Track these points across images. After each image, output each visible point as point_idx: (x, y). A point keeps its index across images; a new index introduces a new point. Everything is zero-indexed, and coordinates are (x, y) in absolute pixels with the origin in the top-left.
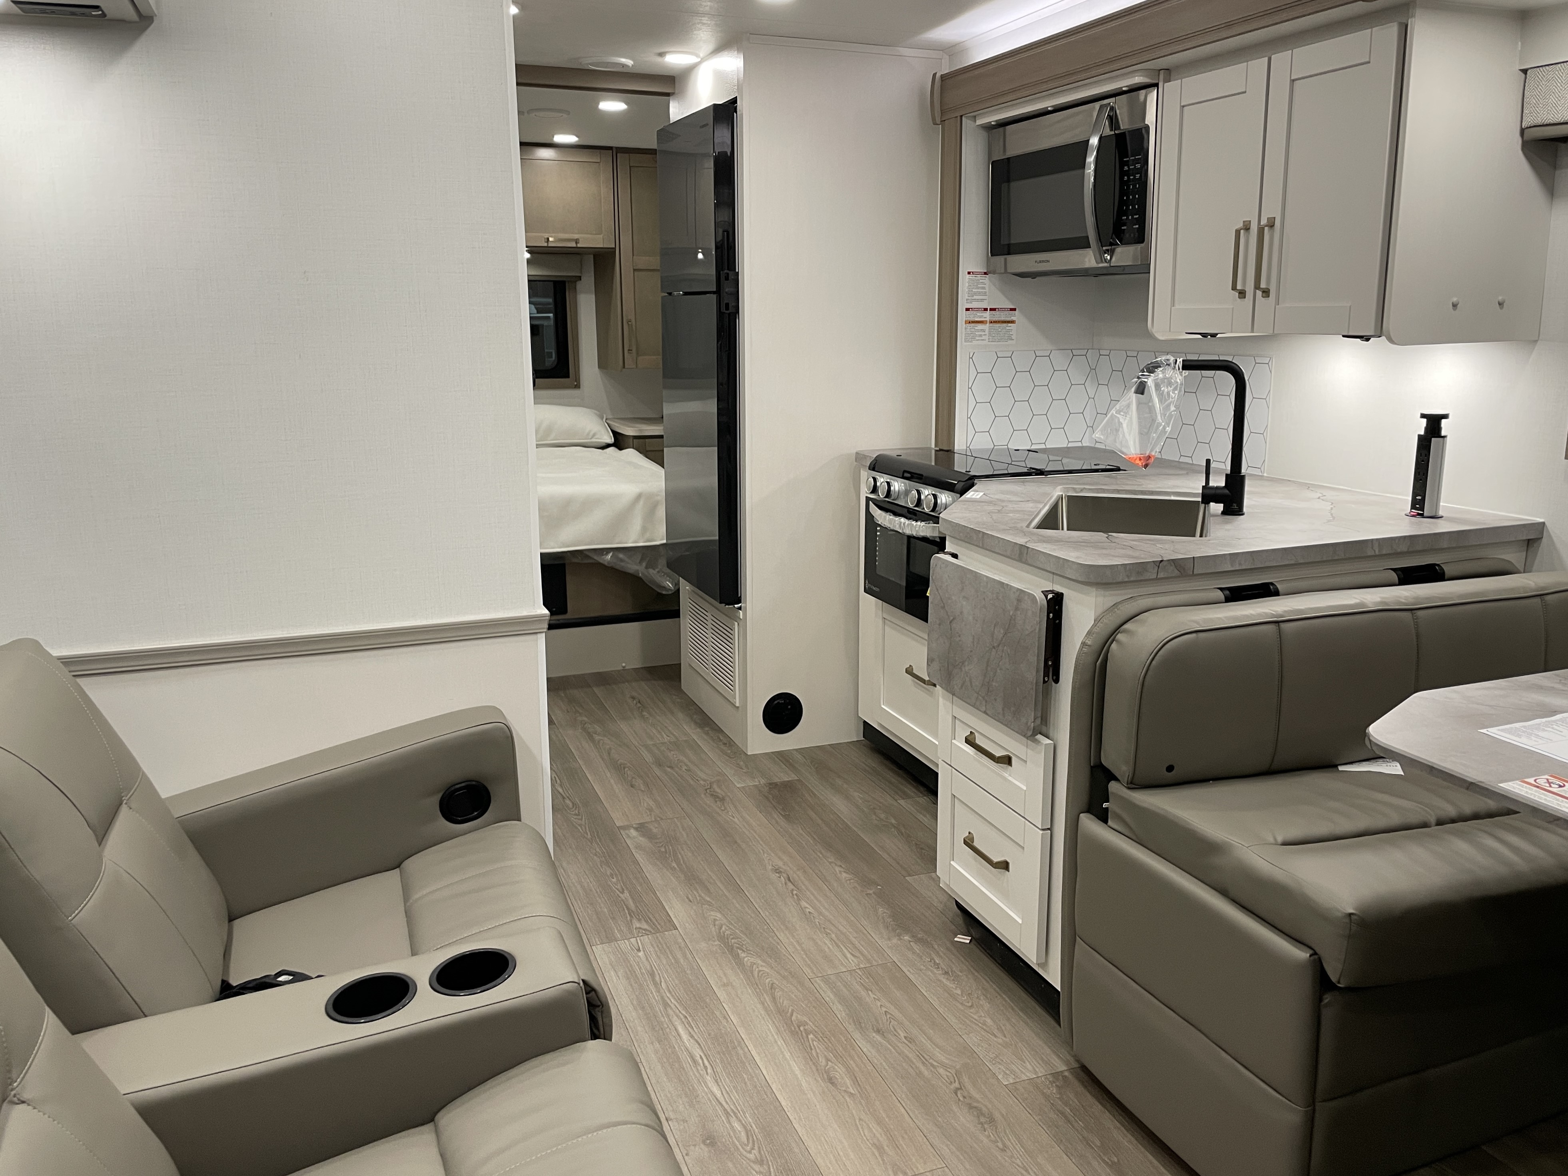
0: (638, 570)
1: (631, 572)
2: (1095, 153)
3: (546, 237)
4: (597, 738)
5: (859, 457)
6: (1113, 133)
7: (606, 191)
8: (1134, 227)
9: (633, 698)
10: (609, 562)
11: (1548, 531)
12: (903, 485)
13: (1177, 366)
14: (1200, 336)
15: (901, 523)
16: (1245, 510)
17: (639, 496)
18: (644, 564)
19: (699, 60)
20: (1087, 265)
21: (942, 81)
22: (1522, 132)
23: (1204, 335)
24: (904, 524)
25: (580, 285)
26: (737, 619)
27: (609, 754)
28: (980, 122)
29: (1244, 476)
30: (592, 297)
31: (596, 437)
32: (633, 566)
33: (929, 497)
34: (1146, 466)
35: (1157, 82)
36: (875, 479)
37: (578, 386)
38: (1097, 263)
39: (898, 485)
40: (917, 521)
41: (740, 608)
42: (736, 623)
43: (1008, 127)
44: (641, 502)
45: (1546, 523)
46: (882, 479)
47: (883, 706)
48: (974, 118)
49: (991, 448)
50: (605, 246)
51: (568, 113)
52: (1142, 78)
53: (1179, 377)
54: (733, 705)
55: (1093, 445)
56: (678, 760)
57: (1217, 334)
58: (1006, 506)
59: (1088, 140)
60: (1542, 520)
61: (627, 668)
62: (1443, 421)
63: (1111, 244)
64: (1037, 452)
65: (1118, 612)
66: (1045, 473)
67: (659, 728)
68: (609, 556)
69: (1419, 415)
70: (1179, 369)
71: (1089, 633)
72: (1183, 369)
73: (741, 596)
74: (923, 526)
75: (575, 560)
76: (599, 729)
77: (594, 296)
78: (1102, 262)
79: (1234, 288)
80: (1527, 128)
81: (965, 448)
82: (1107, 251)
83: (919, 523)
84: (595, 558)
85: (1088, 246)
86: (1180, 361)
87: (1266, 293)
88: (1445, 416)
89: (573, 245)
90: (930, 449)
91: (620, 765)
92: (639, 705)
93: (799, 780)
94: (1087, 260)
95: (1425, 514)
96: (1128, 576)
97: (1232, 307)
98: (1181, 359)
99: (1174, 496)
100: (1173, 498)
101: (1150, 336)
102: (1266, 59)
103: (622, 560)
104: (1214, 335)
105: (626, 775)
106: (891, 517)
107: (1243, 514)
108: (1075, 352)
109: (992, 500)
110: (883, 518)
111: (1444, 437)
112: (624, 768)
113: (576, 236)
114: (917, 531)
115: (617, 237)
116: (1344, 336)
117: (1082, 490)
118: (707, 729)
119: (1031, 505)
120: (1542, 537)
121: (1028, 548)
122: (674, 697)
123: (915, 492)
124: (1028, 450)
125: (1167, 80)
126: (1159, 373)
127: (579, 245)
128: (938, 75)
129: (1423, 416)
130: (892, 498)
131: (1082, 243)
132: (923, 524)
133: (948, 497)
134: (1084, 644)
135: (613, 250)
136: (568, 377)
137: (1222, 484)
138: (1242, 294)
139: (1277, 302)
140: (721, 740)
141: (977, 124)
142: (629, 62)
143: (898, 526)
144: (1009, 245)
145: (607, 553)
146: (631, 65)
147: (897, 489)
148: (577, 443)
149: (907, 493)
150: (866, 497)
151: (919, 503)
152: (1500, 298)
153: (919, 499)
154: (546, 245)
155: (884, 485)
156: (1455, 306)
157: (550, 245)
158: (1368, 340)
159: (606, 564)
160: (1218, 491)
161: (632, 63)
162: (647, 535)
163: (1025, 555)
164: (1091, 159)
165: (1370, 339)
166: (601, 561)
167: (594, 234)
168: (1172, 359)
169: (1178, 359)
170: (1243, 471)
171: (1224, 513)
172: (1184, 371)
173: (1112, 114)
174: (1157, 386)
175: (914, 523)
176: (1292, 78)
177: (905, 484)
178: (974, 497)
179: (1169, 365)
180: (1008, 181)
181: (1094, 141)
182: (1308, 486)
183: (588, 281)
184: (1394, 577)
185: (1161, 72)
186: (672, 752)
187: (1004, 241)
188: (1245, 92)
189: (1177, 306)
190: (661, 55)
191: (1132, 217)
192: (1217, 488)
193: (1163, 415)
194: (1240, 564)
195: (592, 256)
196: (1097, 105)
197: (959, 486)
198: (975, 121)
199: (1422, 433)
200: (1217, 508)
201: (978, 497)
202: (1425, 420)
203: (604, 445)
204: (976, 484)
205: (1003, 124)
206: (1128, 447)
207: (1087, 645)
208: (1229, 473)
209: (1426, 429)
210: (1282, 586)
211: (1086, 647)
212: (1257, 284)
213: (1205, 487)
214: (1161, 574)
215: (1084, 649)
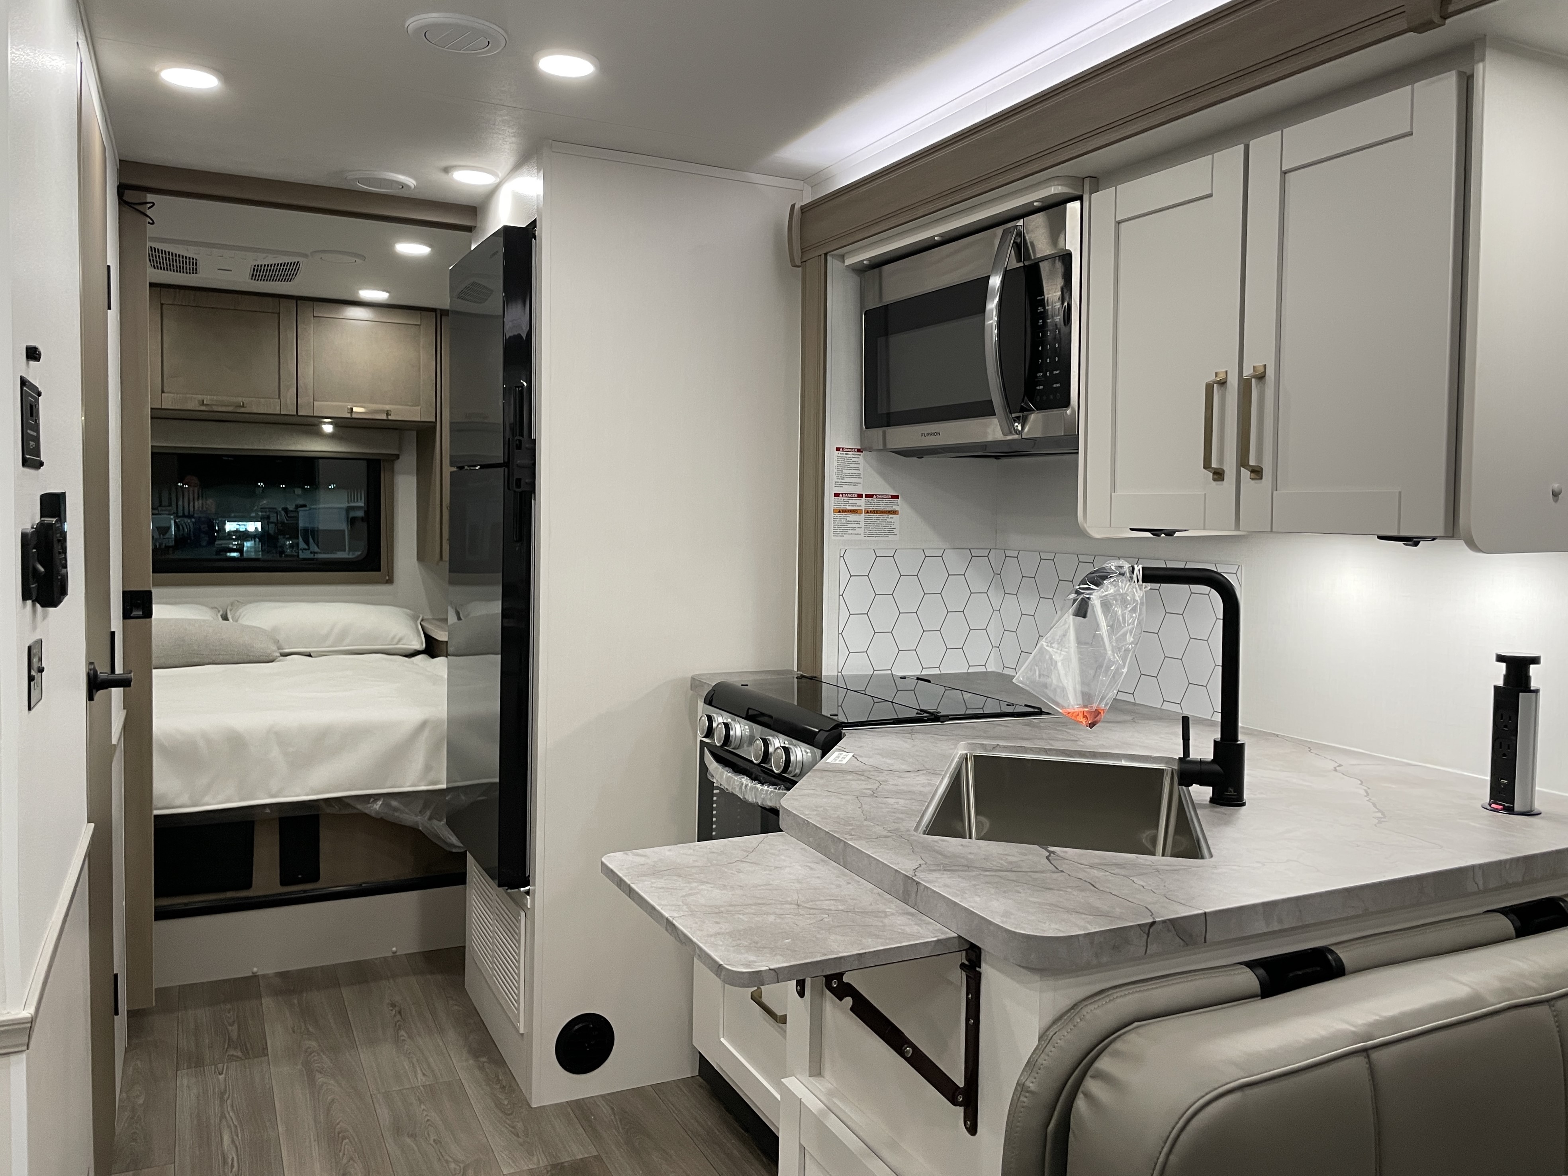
0: (417, 822)
1: (408, 824)
2: (997, 299)
3: (349, 407)
4: (320, 1079)
5: (695, 683)
6: (1021, 264)
7: (425, 357)
8: (1055, 386)
9: (393, 1005)
10: (377, 812)
12: (747, 727)
13: (1135, 576)
14: (1149, 535)
15: (742, 784)
16: (1247, 795)
17: (424, 724)
18: (428, 813)
19: (498, 180)
20: (990, 438)
21: (802, 213)
23: (1156, 532)
24: (746, 786)
25: (398, 465)
26: (522, 906)
27: (328, 1110)
28: (848, 262)
29: (1242, 745)
30: (414, 480)
31: (404, 641)
32: (411, 817)
33: (779, 751)
34: (1092, 725)
35: (1081, 193)
36: (710, 719)
37: (390, 581)
38: (1004, 434)
39: (740, 728)
40: (763, 784)
41: (528, 893)
42: (523, 914)
43: (886, 268)
44: (426, 733)
46: (720, 719)
47: (722, 1040)
48: (842, 258)
49: (866, 676)
50: (423, 420)
51: (363, 257)
52: (1060, 188)
53: (1139, 591)
54: (517, 1030)
55: (1001, 671)
56: (428, 1120)
57: (1174, 532)
58: (886, 781)
59: (988, 277)
61: (397, 953)
62: (1533, 668)
63: (1023, 410)
64: (929, 681)
65: (1082, 1024)
66: (941, 719)
67: (414, 1060)
68: (380, 803)
69: (1494, 658)
70: (1138, 581)
71: (1031, 1064)
72: (1143, 581)
73: (529, 876)
74: (772, 792)
75: (333, 812)
76: (327, 1063)
78: (1011, 433)
79: (1207, 465)
81: (836, 674)
82: (1017, 419)
83: (765, 788)
84: (359, 807)
85: (992, 413)
86: (1138, 568)
87: (1257, 473)
88: (1535, 660)
89: (384, 417)
90: (792, 671)
92: (398, 1018)
93: (597, 1158)
94: (990, 430)
95: (1515, 809)
96: (1097, 955)
97: (1203, 493)
98: (1140, 567)
99: (1126, 761)
100: (1124, 763)
101: (1082, 534)
102: (1242, 146)
103: (395, 809)
104: (1170, 533)
105: (341, 1154)
106: (729, 774)
107: (1243, 804)
108: (974, 553)
109: (865, 767)
110: (722, 776)
111: (1536, 691)
112: (343, 1139)
113: (387, 407)
114: (763, 799)
115: (438, 408)
116: (1380, 538)
117: (994, 748)
118: (484, 1058)
119: (922, 779)
121: (918, 883)
122: (451, 1002)
123: (760, 743)
124: (918, 679)
125: (1095, 189)
126: (1109, 588)
127: (390, 418)
128: (797, 207)
129: (1500, 658)
130: (731, 747)
131: (984, 410)
132: (771, 788)
133: (806, 751)
134: (1021, 1087)
135: (433, 424)
136: (379, 570)
137: (1209, 756)
138: (1219, 475)
139: (1275, 487)
140: (499, 1080)
141: (846, 265)
142: (411, 182)
143: (737, 789)
144: (888, 414)
145: (376, 800)
146: (413, 186)
147: (739, 733)
148: (376, 650)
149: (751, 740)
150: (701, 740)
151: (766, 756)
153: (766, 752)
154: (349, 416)
155: (722, 727)
156: (1556, 495)
157: (354, 416)
158: (1416, 544)
159: (373, 815)
160: (1204, 767)
161: (415, 183)
162: (432, 776)
163: (913, 896)
164: (992, 305)
165: (1419, 542)
166: (367, 811)
167: (408, 406)
168: (1127, 566)
169: (1135, 566)
170: (1242, 738)
171: (1213, 801)
172: (1144, 584)
173: (1018, 241)
174: (1106, 605)
175: (759, 785)
176: (1284, 169)
177: (751, 729)
178: (837, 762)
179: (1123, 575)
180: (886, 334)
181: (995, 281)
182: (1310, 747)
183: (409, 459)
184: (1505, 924)
185: (1087, 181)
186: (422, 1106)
187: (882, 410)
188: (1210, 196)
189: (1119, 492)
190: (446, 170)
191: (1051, 373)
192: (1201, 762)
193: (1117, 649)
194: (1280, 921)
195: (415, 433)
196: (999, 231)
197: (821, 737)
198: (844, 263)
199: (1500, 683)
200: (1202, 793)
201: (844, 762)
202: (1503, 665)
203: (411, 652)
204: (845, 735)
205: (878, 264)
206: (1065, 697)
207: (1028, 1092)
208: (1219, 740)
209: (1507, 678)
210: (1346, 956)
211: (1027, 1094)
212: (1243, 461)
213: (1182, 756)
214: (1153, 948)
215: (1022, 1099)
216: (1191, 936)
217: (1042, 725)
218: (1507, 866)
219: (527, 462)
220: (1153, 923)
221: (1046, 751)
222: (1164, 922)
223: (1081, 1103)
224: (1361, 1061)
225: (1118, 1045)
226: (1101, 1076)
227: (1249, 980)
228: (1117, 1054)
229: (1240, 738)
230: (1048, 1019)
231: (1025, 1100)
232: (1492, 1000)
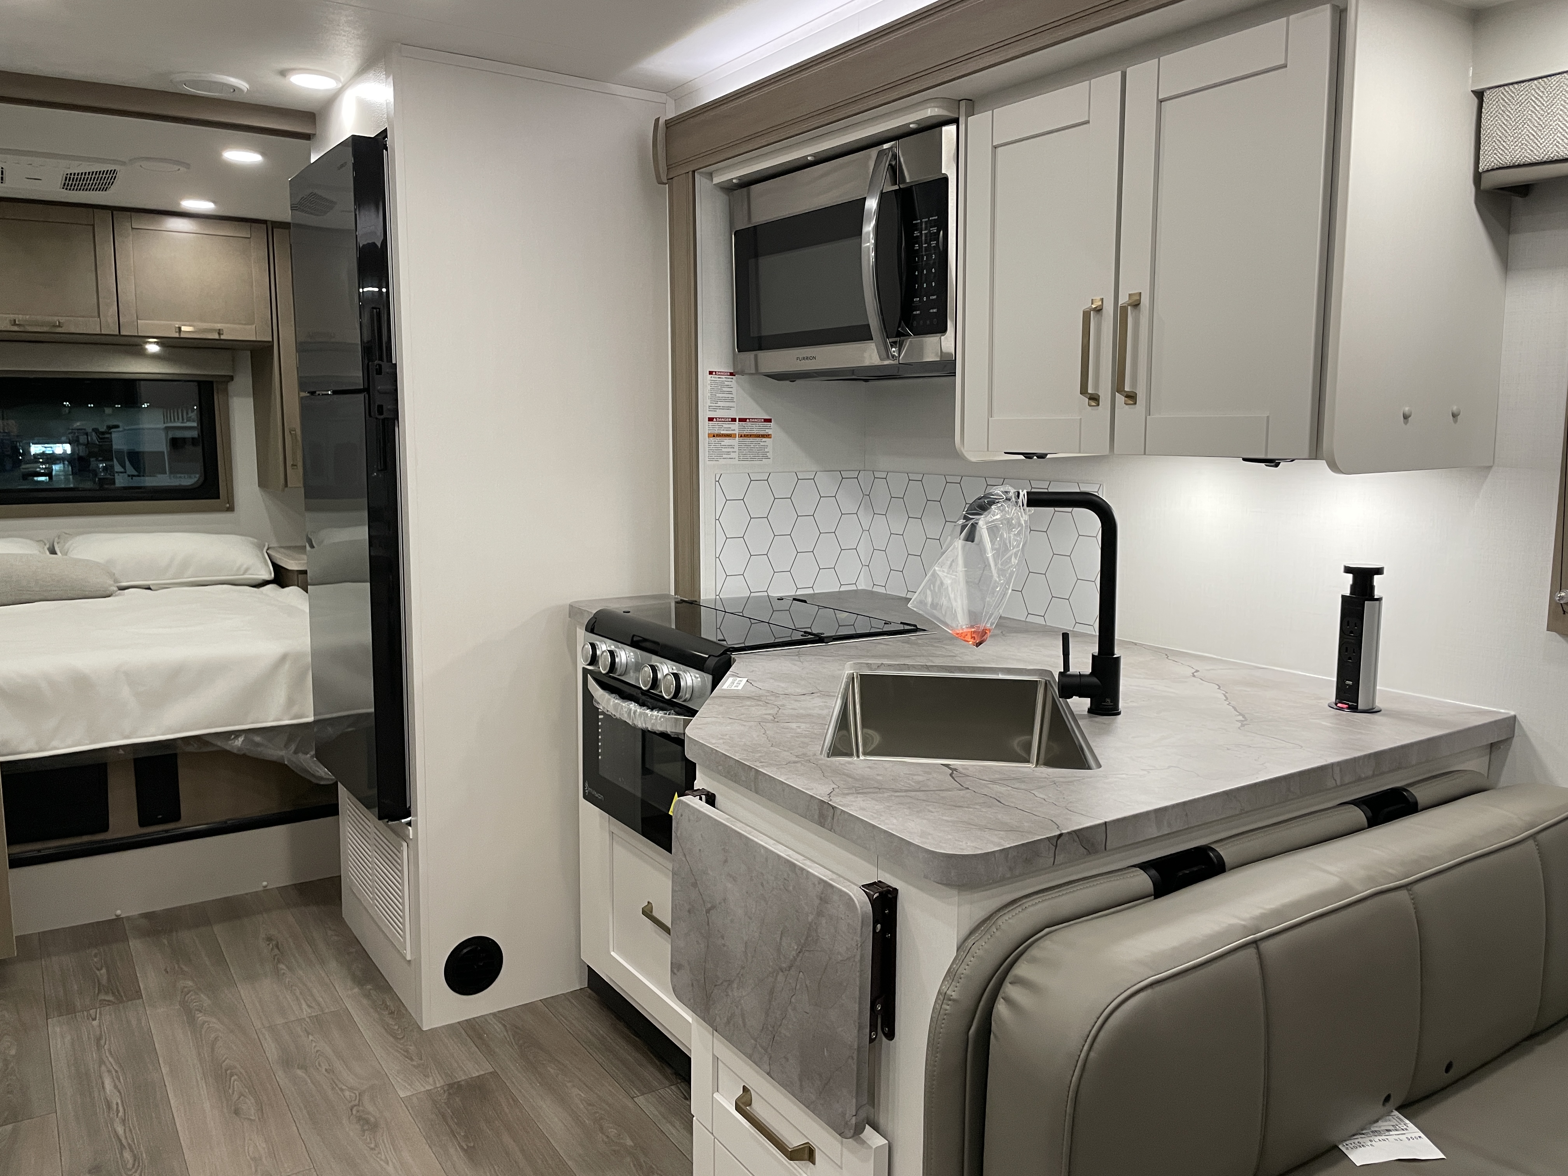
0: (283, 756)
1: (274, 759)
2: (874, 218)
3: (177, 326)
4: (201, 1017)
5: (574, 611)
6: (896, 187)
7: (258, 273)
8: (931, 311)
9: (268, 942)
10: (239, 749)
11: (1520, 724)
12: (632, 654)
13: (1020, 500)
14: (1022, 457)
15: (631, 710)
16: (1121, 705)
17: (284, 658)
18: (293, 747)
19: (340, 85)
20: (867, 363)
21: (667, 128)
22: (1478, 177)
23: (1028, 456)
24: (635, 712)
25: (232, 387)
26: (405, 838)
27: (213, 1050)
28: (717, 180)
29: (1118, 659)
30: (250, 402)
31: (250, 572)
32: (276, 752)
33: (669, 677)
35: (958, 116)
36: (593, 646)
37: (231, 509)
38: (881, 359)
39: (625, 655)
40: (652, 709)
41: (409, 824)
42: (405, 844)
43: (755, 188)
44: (287, 666)
45: (1518, 717)
46: (604, 646)
47: (612, 953)
48: (710, 175)
49: (744, 598)
50: (258, 339)
51: (188, 166)
52: (936, 109)
53: (1024, 515)
54: (405, 958)
55: (871, 589)
56: (318, 1051)
57: (1046, 455)
58: (783, 705)
59: (864, 202)
60: (1512, 713)
61: (268, 888)
62: (1376, 578)
63: (899, 334)
64: (805, 602)
65: (998, 934)
66: (826, 640)
67: (298, 993)
68: (241, 739)
69: (1342, 569)
70: (1023, 505)
71: (951, 975)
72: (1028, 506)
73: (410, 807)
74: (662, 717)
75: (190, 749)
76: (206, 1002)
77: (252, 400)
78: (888, 358)
79: (1084, 390)
80: (1488, 171)
81: (714, 597)
82: (893, 344)
83: (655, 713)
84: (219, 744)
85: (869, 338)
86: (1023, 493)
87: (1131, 397)
88: (1379, 571)
89: (216, 336)
90: (668, 596)
91: (226, 1071)
92: (276, 951)
93: (494, 1074)
94: (866, 355)
95: (1360, 707)
96: (1011, 869)
97: (1079, 418)
98: (1025, 491)
99: (1002, 674)
100: (1001, 676)
101: (957, 455)
102: (1119, 74)
103: (258, 745)
104: (1042, 456)
105: (231, 1090)
106: (616, 701)
107: (1119, 714)
108: (845, 474)
109: (761, 692)
110: (607, 702)
111: (1379, 600)
112: (232, 1075)
113: (219, 326)
114: (653, 724)
115: (274, 326)
116: (1244, 460)
117: (879, 667)
118: (369, 987)
119: (817, 701)
120: (1514, 736)
121: (834, 808)
122: (329, 931)
123: (648, 670)
124: (794, 599)
125: (970, 113)
126: (995, 514)
127: (222, 337)
128: (662, 121)
129: (1348, 570)
130: (617, 674)
131: (861, 334)
132: (661, 714)
133: (695, 677)
135: (270, 344)
136: (218, 497)
137: (1088, 670)
138: (1094, 399)
139: (1148, 412)
140: (387, 1007)
141: (714, 183)
142: (243, 85)
143: (626, 715)
144: (760, 338)
145: (237, 737)
146: (246, 90)
147: (624, 660)
148: (223, 580)
149: (639, 667)
150: (583, 668)
151: (655, 682)
152: (1455, 408)
153: (655, 680)
154: (177, 335)
155: (607, 655)
156: (1406, 417)
157: (182, 336)
158: (1277, 465)
159: (235, 751)
160: (1083, 680)
161: (248, 86)
162: (295, 710)
163: (830, 819)
164: (869, 228)
165: (1280, 463)
166: (228, 748)
167: (242, 324)
168: (1012, 491)
169: (1020, 491)
171: (1090, 711)
172: (1028, 508)
173: (893, 163)
174: (993, 530)
175: (648, 711)
176: (1160, 97)
177: (635, 654)
178: (733, 688)
179: (1009, 500)
180: (756, 256)
181: (872, 203)
182: (1167, 654)
183: (243, 381)
185: (963, 103)
186: (311, 1037)
187: (754, 333)
188: (1087, 122)
189: (995, 418)
190: (283, 73)
191: (928, 298)
192: (1081, 676)
193: (1001, 572)
194: (1169, 825)
195: (249, 353)
196: (874, 152)
197: (711, 663)
198: (712, 181)
199: (1347, 593)
200: (1080, 704)
201: (740, 687)
202: (1350, 577)
203: (260, 582)
204: (735, 661)
205: (747, 183)
206: (955, 616)
207: (950, 1000)
208: (1096, 654)
209: (1353, 587)
210: (1226, 853)
211: (950, 1002)
212: (1118, 386)
213: (1063, 671)
214: (1060, 858)
215: (944, 1006)
216: (1093, 845)
217: (920, 642)
218: (1361, 762)
219: (388, 387)
220: (1061, 835)
221: (928, 668)
222: (1068, 833)
223: (1001, 1008)
224: (1252, 951)
225: (1034, 952)
226: (1019, 981)
227: (1143, 881)
228: (1034, 960)
229: (1116, 651)
230: (965, 931)
231: (948, 1007)
232: (1359, 888)
